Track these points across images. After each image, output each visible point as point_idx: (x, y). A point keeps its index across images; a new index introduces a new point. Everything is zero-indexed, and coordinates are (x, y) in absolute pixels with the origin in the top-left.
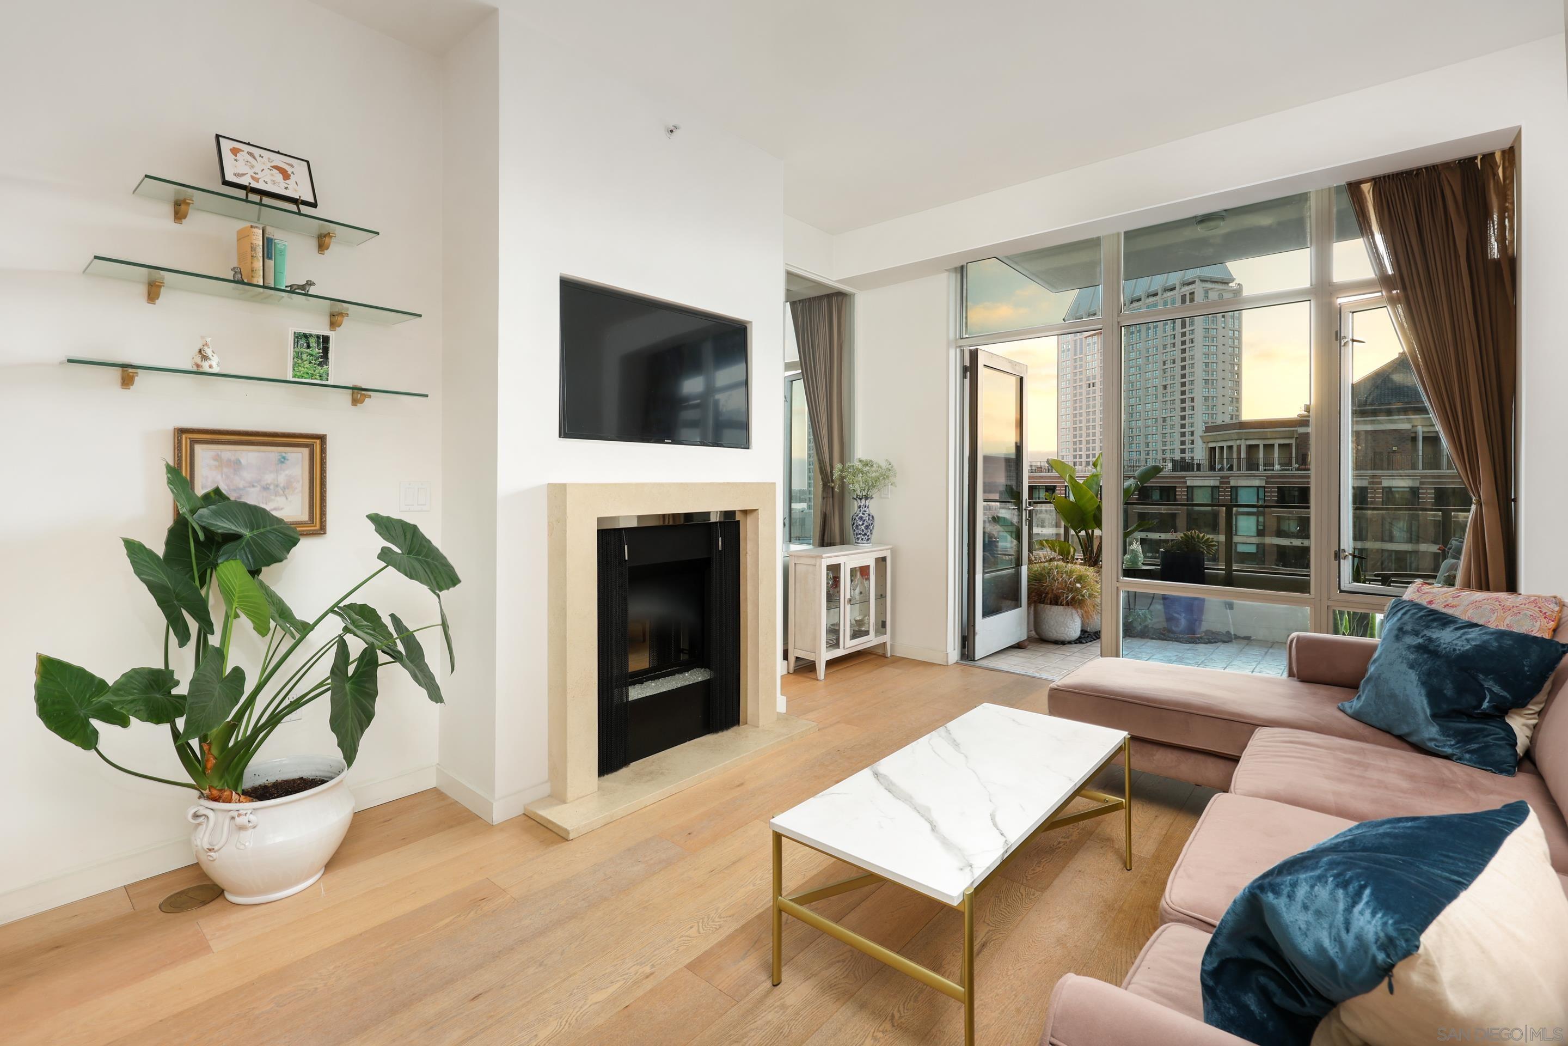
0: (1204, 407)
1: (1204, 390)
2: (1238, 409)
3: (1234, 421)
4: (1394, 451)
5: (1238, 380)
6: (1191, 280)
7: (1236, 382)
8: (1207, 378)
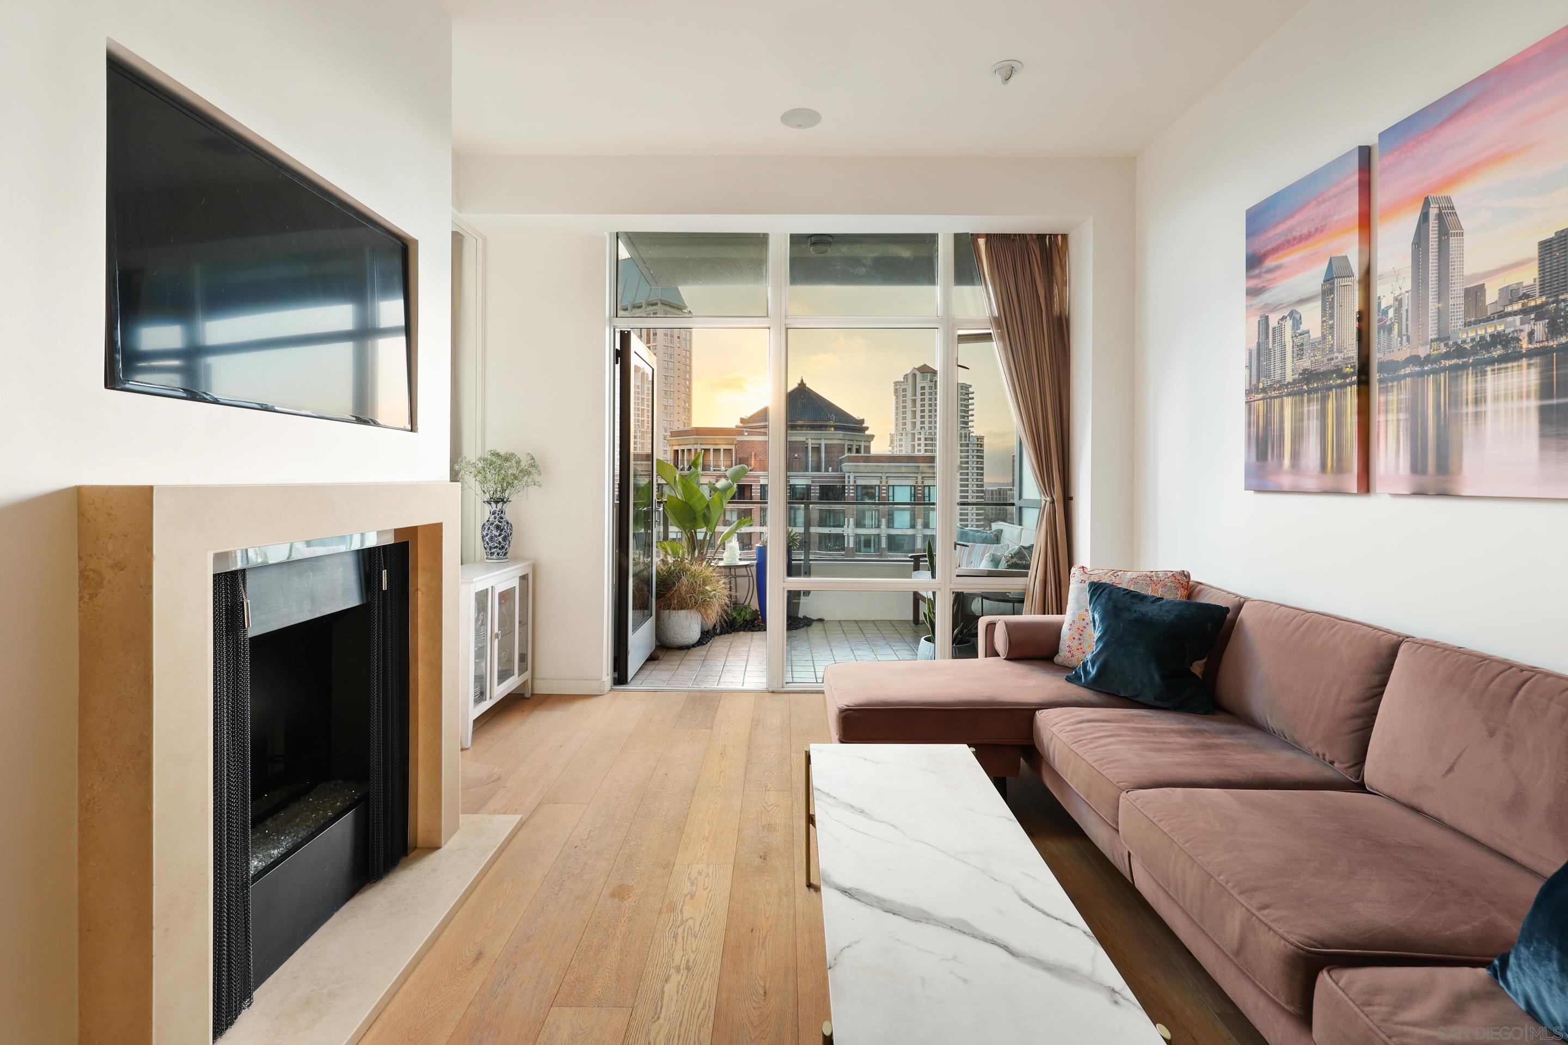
0: (664, 414)
1: (664, 399)
2: (689, 418)
3: (686, 428)
4: (796, 458)
5: (689, 393)
6: (654, 302)
7: (688, 395)
8: (667, 389)
